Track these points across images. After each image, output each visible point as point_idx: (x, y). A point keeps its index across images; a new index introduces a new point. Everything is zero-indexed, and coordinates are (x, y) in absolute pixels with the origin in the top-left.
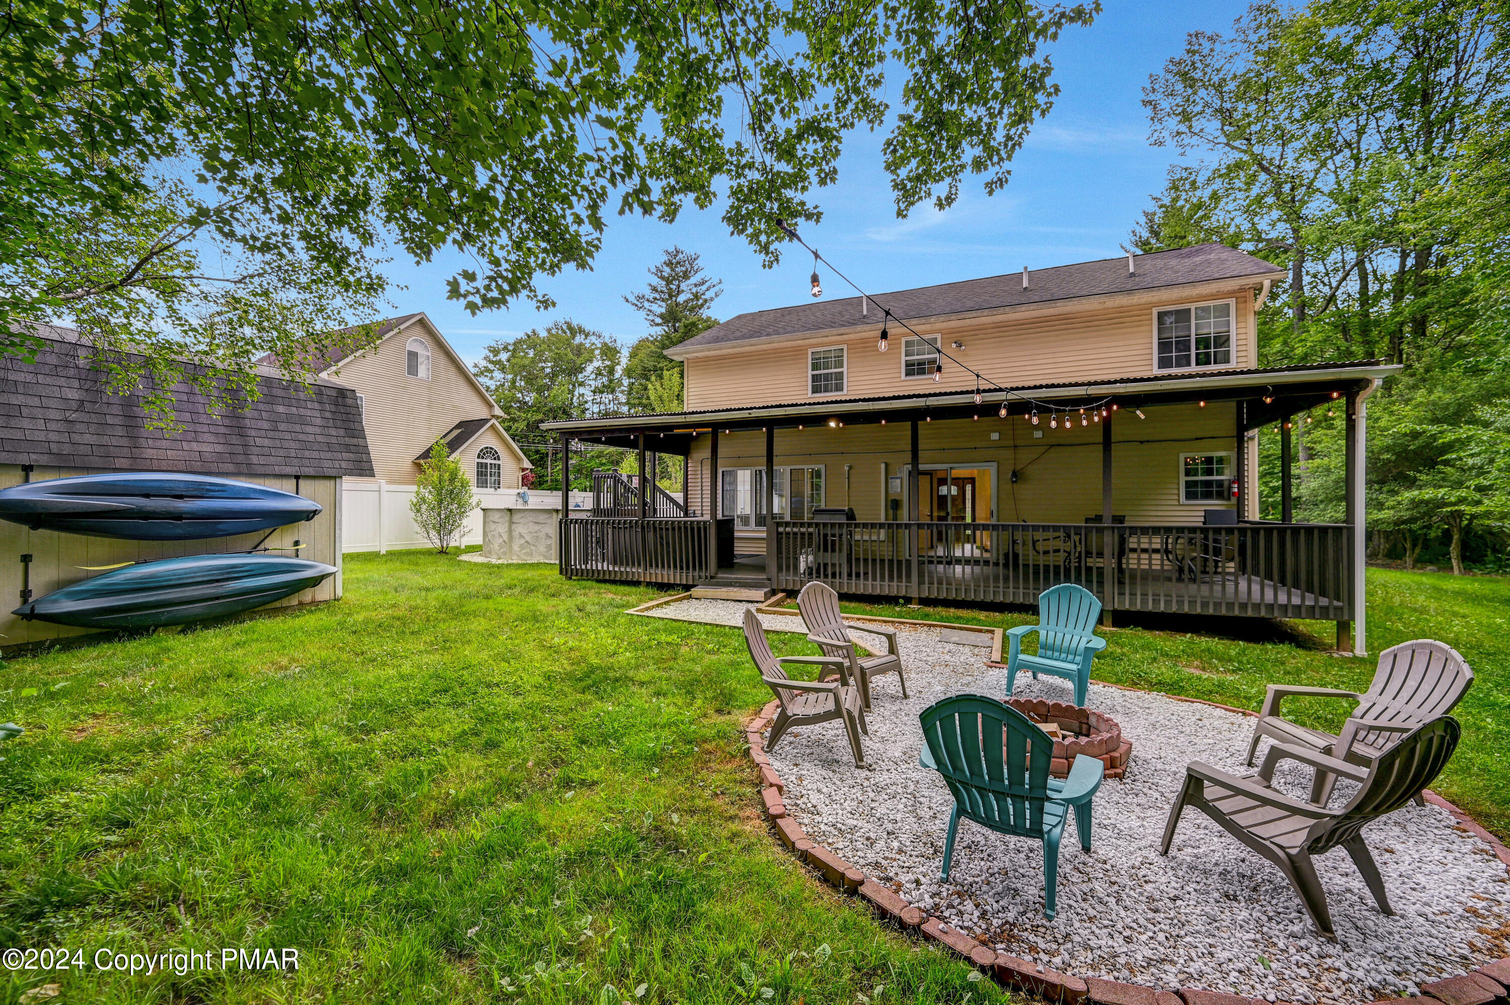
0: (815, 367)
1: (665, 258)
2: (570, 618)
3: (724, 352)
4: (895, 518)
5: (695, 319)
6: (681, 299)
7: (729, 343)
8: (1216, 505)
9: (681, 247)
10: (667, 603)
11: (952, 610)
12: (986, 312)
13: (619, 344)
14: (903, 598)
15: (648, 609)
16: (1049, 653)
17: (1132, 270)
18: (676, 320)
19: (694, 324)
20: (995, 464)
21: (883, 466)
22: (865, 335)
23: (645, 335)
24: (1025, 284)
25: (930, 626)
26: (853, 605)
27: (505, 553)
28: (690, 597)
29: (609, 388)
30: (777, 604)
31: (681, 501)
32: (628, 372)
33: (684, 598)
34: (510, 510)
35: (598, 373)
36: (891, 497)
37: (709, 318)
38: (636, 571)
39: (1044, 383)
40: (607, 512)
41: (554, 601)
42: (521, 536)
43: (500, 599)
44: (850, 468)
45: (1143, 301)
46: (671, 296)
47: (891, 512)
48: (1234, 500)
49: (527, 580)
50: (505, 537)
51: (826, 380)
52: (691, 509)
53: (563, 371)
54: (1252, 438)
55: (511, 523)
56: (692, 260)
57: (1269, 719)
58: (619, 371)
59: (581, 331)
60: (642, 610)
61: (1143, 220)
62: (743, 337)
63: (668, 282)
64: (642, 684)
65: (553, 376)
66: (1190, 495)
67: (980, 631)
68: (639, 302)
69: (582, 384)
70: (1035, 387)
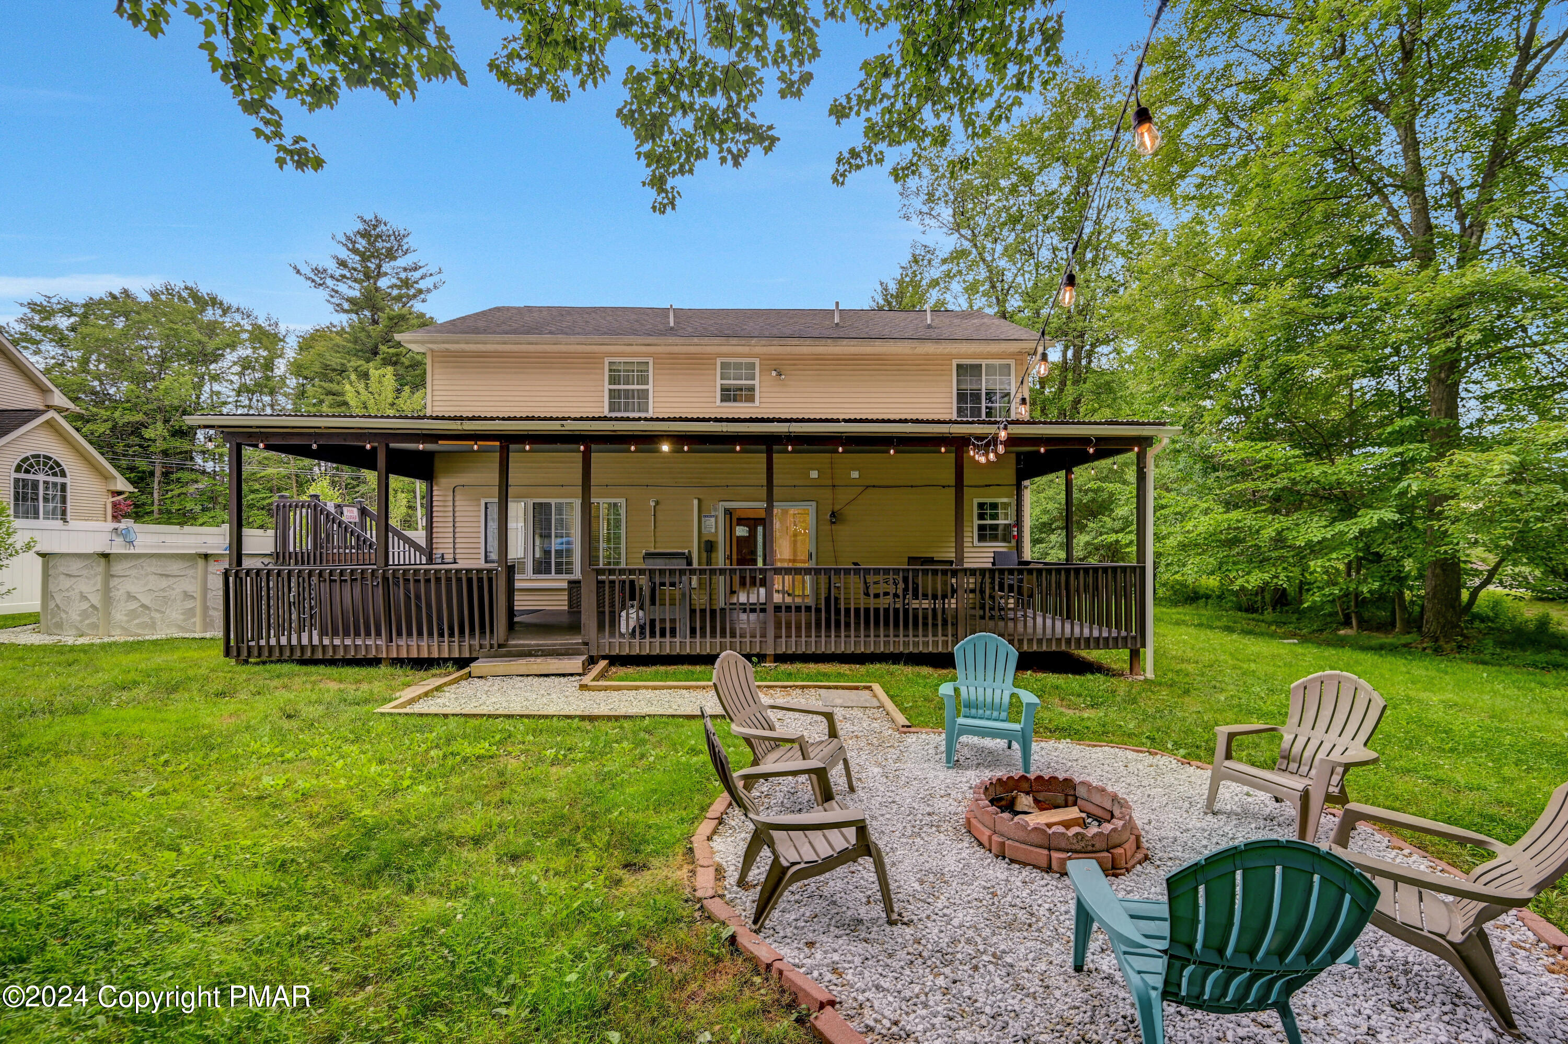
0: (613, 380)
1: (361, 226)
2: (279, 736)
3: (490, 347)
4: (709, 562)
5: (405, 311)
6: (383, 283)
7: (498, 337)
8: (1000, 546)
9: (383, 216)
10: (438, 689)
11: (812, 665)
12: (808, 342)
13: (282, 329)
14: (758, 655)
15: (412, 701)
16: (973, 711)
17: (929, 322)
18: (375, 309)
19: (402, 318)
20: (814, 504)
21: (696, 502)
22: (676, 349)
23: (324, 323)
24: (837, 320)
25: (803, 687)
26: (698, 668)
27: (94, 626)
28: (470, 675)
29: (266, 386)
30: (602, 676)
31: (423, 543)
32: (297, 369)
33: (461, 678)
34: (106, 556)
35: (246, 365)
36: (705, 539)
37: (421, 316)
38: (374, 644)
39: (909, 417)
40: (301, 558)
41: (229, 706)
42: (130, 597)
43: (107, 713)
44: (657, 503)
45: (946, 351)
46: (368, 277)
47: (704, 555)
48: (1014, 542)
49: (158, 670)
50: (96, 600)
51: (627, 397)
52: (437, 553)
53: (180, 356)
54: (1026, 487)
55: (108, 576)
56: (399, 238)
57: (1227, 763)
58: (281, 367)
59: (214, 301)
60: (403, 705)
61: (879, 288)
62: (515, 332)
63: (364, 258)
64: (477, 841)
65: (163, 362)
66: (982, 538)
67: (857, 688)
68: (318, 278)
69: (215, 378)
70: (900, 421)
